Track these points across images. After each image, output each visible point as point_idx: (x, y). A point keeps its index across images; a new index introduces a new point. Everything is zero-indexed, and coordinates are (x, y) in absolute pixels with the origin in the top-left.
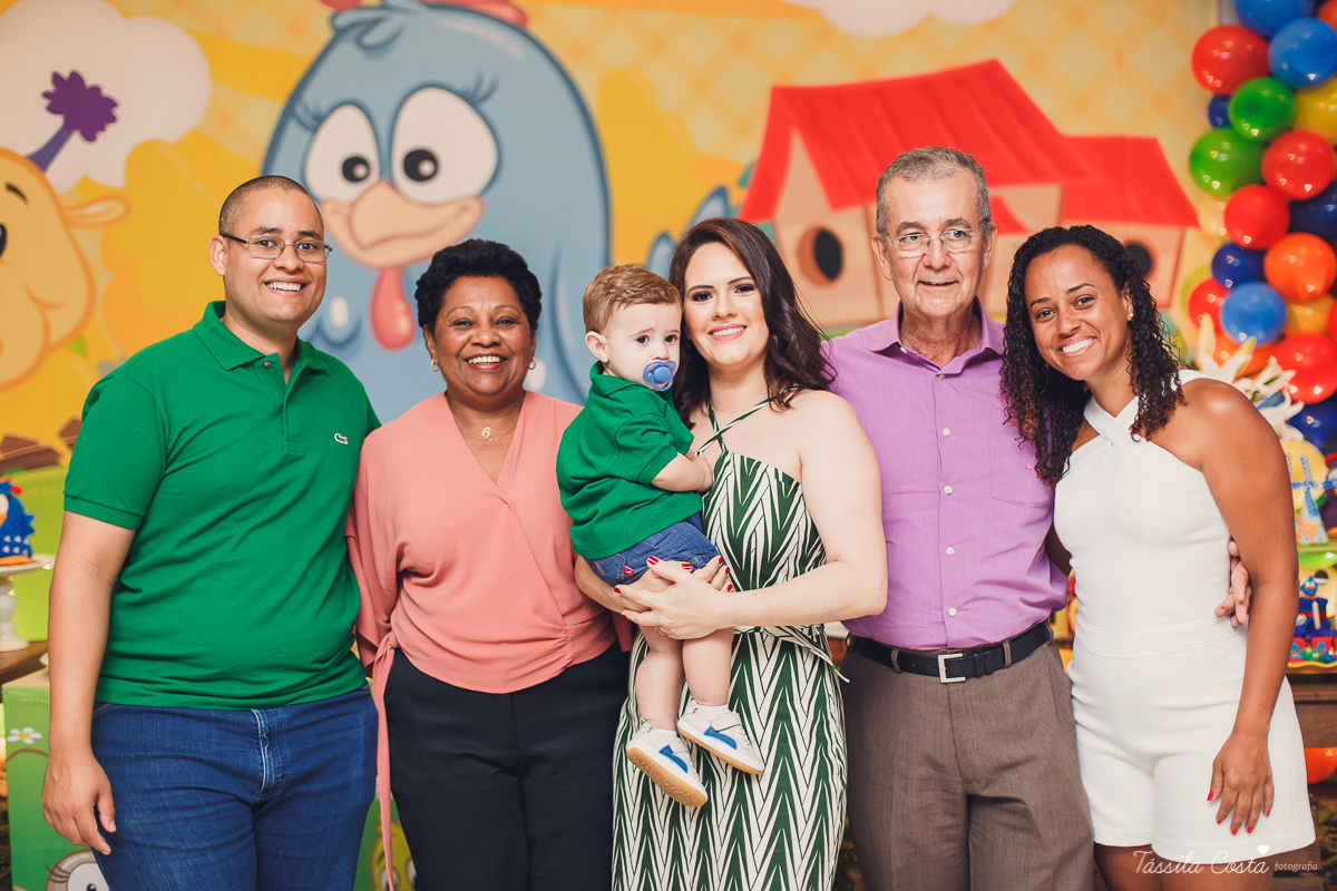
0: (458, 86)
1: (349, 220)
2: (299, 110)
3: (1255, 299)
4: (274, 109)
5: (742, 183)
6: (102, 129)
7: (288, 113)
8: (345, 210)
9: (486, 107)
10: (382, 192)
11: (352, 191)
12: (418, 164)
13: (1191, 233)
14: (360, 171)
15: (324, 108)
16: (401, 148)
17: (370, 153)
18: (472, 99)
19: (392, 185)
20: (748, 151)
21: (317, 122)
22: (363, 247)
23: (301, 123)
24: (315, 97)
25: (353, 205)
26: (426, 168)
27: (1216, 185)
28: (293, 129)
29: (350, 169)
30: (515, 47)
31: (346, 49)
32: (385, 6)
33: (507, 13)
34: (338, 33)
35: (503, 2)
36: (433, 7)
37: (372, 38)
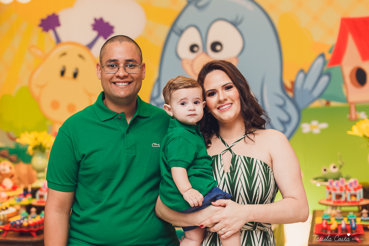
0: (230, 19)
1: (192, 66)
2: (176, 29)
4: (166, 29)
5: (330, 52)
6: (109, 35)
7: (172, 30)
8: (191, 62)
9: (240, 27)
10: (203, 56)
12: (216, 46)
14: (195, 49)
15: (184, 27)
16: (210, 41)
18: (235, 24)
19: (207, 53)
20: (332, 40)
21: (181, 33)
23: (176, 33)
24: (181, 24)
25: (193, 61)
26: (218, 48)
29: (193, 48)
30: (250, 6)
31: (192, 8)
34: (189, 2)
37: (200, 4)
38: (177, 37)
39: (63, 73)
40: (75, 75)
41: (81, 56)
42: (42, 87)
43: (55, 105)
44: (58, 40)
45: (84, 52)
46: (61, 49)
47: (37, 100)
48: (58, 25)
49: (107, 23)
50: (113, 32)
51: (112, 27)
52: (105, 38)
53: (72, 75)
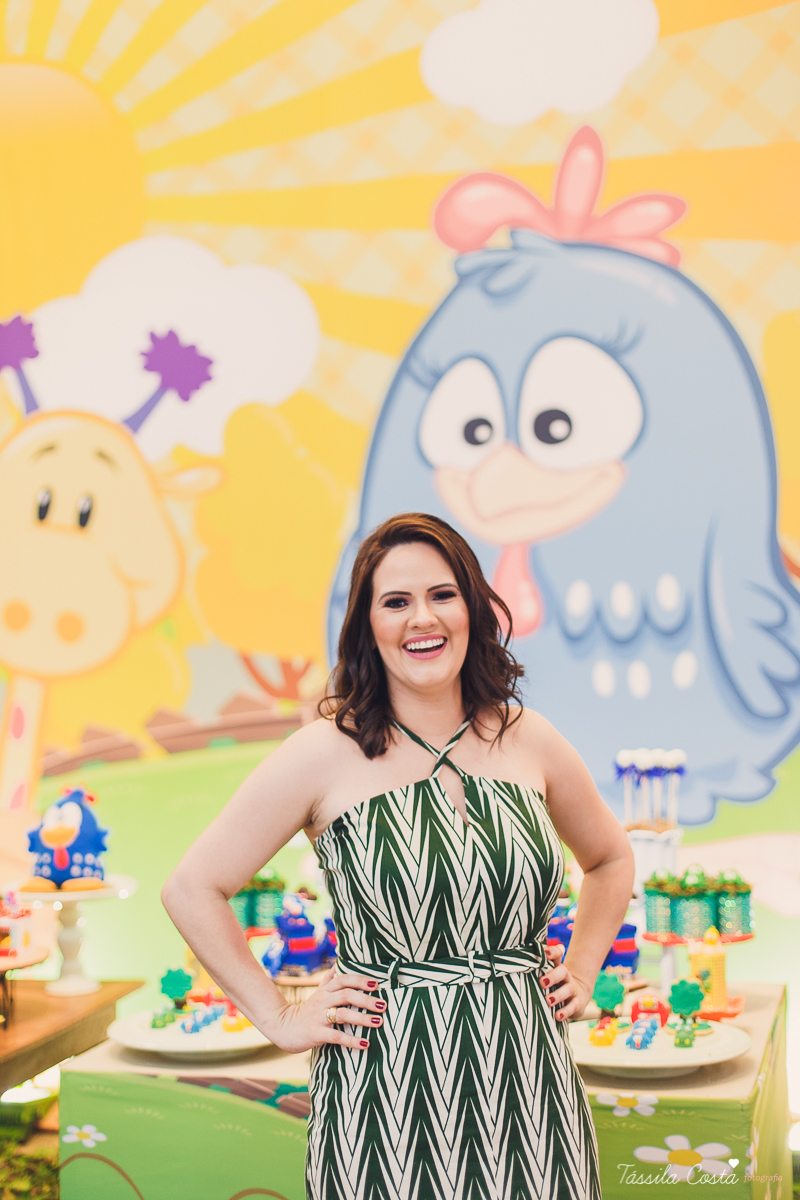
0: (598, 335)
1: (469, 489)
2: (414, 366)
4: (388, 366)
6: (197, 387)
7: (404, 369)
8: (465, 479)
10: (509, 456)
12: (550, 425)
14: (482, 433)
15: (443, 362)
16: (532, 406)
17: (494, 414)
18: (613, 351)
21: (435, 378)
22: (486, 521)
23: (419, 381)
24: (434, 351)
25: (474, 472)
26: (558, 428)
28: (408, 387)
29: (471, 431)
30: (666, 290)
31: (471, 296)
32: (515, 248)
33: (656, 251)
34: (463, 278)
35: (652, 237)
36: (570, 246)
37: (500, 283)
38: (421, 394)
39: (43, 511)
40: (84, 519)
41: (102, 456)
43: (17, 617)
44: (31, 403)
45: (115, 443)
46: (40, 432)
48: (32, 352)
49: (192, 348)
50: (209, 378)
51: (207, 362)
52: (185, 396)
53: (74, 519)
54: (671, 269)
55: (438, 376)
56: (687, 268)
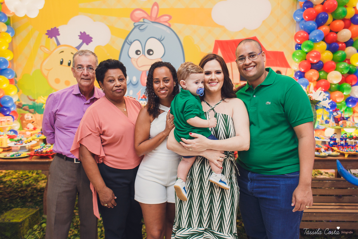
1: (137, 62)
2: (127, 41)
3: (304, 81)
4: (123, 41)
7: (125, 41)
8: (136, 60)
9: (162, 42)
10: (143, 57)
11: (138, 56)
12: (150, 52)
13: (288, 69)
14: (139, 53)
15: (132, 41)
16: (147, 49)
17: (141, 50)
18: (160, 40)
19: (145, 55)
22: (139, 67)
23: (128, 44)
24: (131, 39)
25: (137, 59)
26: (151, 53)
27: (297, 60)
28: (126, 44)
29: (137, 52)
30: (168, 31)
31: (137, 30)
32: (144, 22)
33: (167, 24)
34: (135, 27)
35: (166, 22)
36: (153, 22)
37: (142, 28)
38: (129, 46)
39: (62, 63)
42: (49, 70)
43: (57, 81)
44: (58, 44)
46: (60, 49)
47: (46, 77)
48: (59, 35)
49: (88, 35)
50: (92, 41)
51: (92, 38)
52: (87, 44)
53: (67, 64)
54: (169, 27)
55: (131, 43)
56: (172, 27)
